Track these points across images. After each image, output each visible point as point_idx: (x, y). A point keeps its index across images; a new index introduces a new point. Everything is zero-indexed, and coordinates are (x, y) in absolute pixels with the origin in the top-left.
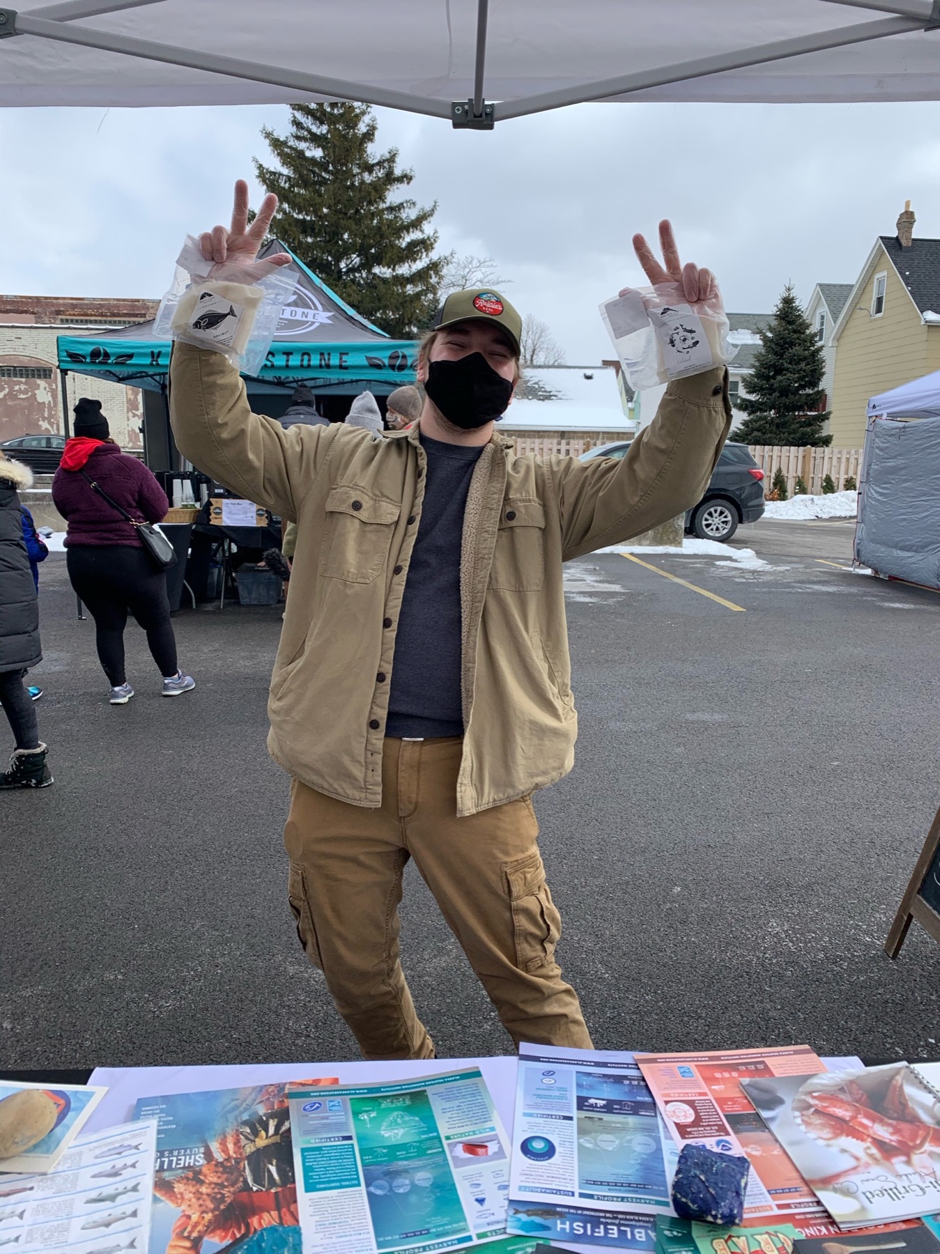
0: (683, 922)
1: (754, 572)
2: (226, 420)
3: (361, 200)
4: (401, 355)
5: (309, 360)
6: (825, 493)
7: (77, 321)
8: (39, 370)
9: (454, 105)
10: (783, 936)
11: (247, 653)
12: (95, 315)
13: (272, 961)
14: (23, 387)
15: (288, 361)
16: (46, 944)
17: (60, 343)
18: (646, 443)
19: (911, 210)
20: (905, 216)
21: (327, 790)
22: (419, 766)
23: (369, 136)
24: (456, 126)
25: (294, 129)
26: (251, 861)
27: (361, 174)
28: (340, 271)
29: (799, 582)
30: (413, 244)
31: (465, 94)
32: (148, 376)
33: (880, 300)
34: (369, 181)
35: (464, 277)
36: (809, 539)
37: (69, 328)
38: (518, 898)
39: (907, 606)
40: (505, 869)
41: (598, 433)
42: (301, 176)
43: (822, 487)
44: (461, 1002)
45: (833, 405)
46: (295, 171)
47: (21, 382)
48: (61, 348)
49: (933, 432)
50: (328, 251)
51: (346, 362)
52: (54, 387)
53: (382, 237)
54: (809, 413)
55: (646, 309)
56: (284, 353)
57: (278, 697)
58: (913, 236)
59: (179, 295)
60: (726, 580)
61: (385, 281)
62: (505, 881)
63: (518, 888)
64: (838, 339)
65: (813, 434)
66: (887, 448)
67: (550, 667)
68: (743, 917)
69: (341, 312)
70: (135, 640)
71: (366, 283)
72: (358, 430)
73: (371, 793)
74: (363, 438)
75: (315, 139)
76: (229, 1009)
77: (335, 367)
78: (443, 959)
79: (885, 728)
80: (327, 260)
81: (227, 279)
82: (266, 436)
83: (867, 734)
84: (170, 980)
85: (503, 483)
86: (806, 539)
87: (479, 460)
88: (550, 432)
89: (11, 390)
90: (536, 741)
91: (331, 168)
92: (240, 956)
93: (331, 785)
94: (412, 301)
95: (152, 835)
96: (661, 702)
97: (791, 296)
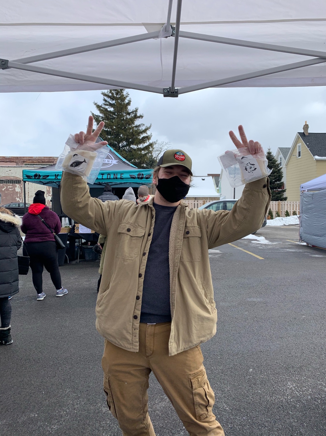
0: (255, 384)
1: (265, 245)
2: (81, 200)
3: (127, 124)
4: (141, 174)
5: (110, 176)
6: (286, 216)
7: (30, 164)
8: (17, 181)
9: (164, 89)
10: (294, 389)
11: (87, 279)
12: (37, 162)
13: (96, 406)
14: (11, 187)
15: (102, 177)
16: (8, 402)
17: (24, 172)
18: (239, 206)
19: (307, 124)
20: (305, 126)
21: (118, 344)
22: (154, 335)
23: (129, 104)
24: (165, 96)
25: (104, 102)
26: (88, 363)
27: (126, 115)
28: (120, 147)
29: (281, 248)
30: (144, 138)
31: (168, 85)
32: (54, 182)
33: (299, 153)
34: (129, 118)
35: (161, 148)
36: (282, 232)
37: (27, 167)
38: (196, 389)
39: (320, 256)
40: (190, 377)
41: (207, 198)
42: (106, 117)
43: (285, 215)
44: (171, 422)
45: (286, 187)
46: (104, 115)
47: (10, 185)
48: (24, 174)
49: (323, 195)
50: (115, 140)
51: (123, 177)
52: (22, 186)
53: (133, 135)
54: (279, 190)
55: (235, 158)
56: (101, 174)
57: (99, 306)
58: (309, 132)
59: (66, 155)
60: (256, 248)
61: (135, 150)
62: (190, 382)
63: (195, 385)
64: (287, 165)
65: (281, 197)
66: (308, 201)
67: (205, 292)
68: (277, 381)
69: (121, 160)
70: (46, 277)
71: (128, 151)
72: (130, 202)
73: (135, 346)
74: (132, 205)
75: (111, 105)
76: (79, 428)
77: (119, 178)
78: (163, 403)
79: (320, 302)
80: (115, 143)
81: (83, 149)
82: (96, 205)
83: (313, 305)
84: (56, 416)
85: (185, 220)
86: (282, 233)
87: (175, 212)
88: (191, 198)
89: (7, 188)
90: (200, 323)
91: (116, 114)
92: (84, 404)
93: (119, 342)
94: (144, 156)
95: (51, 353)
96: (238, 294)
97: (270, 152)
